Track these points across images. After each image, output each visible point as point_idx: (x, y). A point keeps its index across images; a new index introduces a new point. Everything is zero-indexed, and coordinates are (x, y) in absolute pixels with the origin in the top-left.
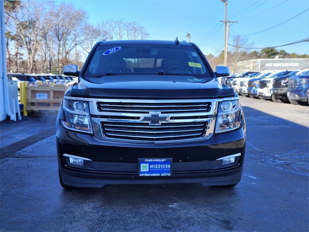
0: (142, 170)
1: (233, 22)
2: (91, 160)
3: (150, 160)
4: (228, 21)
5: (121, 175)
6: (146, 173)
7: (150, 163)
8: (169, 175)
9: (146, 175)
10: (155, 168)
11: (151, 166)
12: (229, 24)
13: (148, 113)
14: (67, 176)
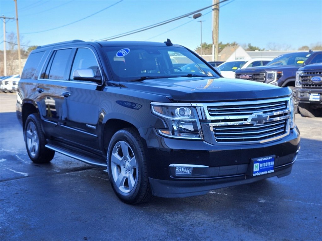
0: (254, 170)
1: (9, 18)
2: (208, 167)
3: (261, 159)
4: (4, 17)
5: (232, 178)
6: (258, 173)
7: (261, 162)
8: (273, 171)
9: (258, 174)
10: (264, 167)
11: (261, 165)
12: (5, 21)
13: (251, 114)
14: (169, 188)
